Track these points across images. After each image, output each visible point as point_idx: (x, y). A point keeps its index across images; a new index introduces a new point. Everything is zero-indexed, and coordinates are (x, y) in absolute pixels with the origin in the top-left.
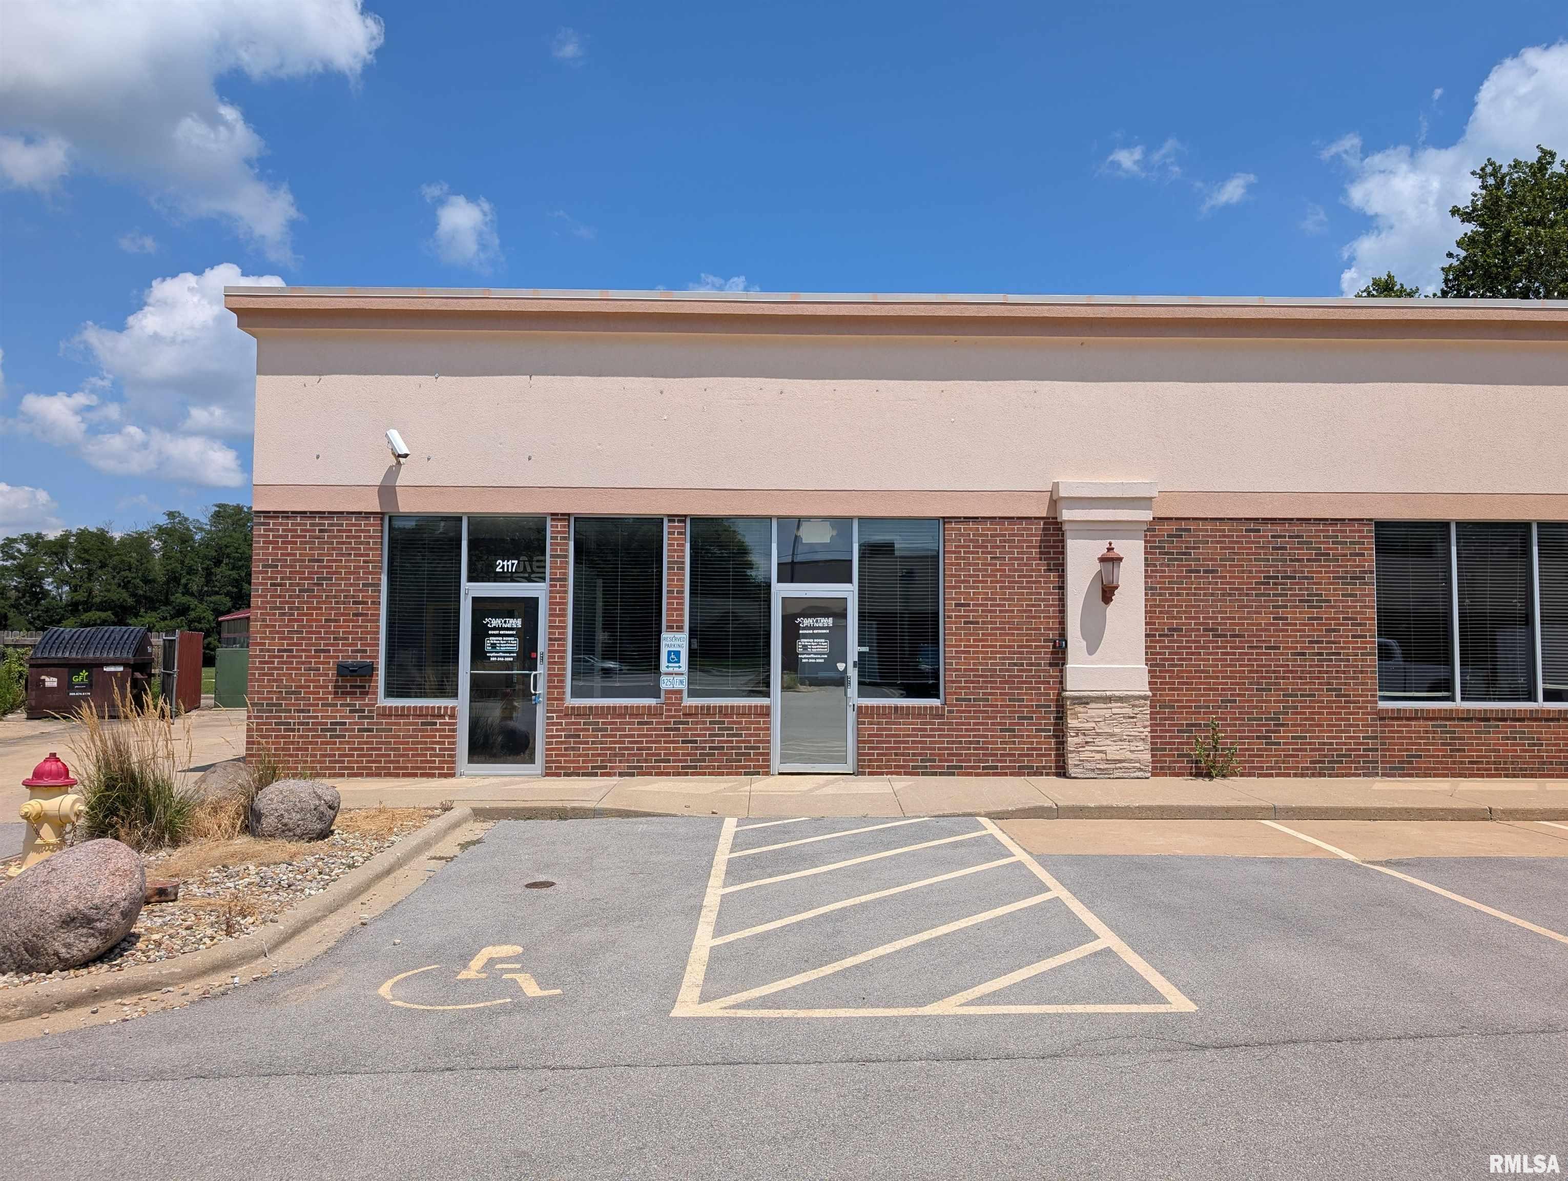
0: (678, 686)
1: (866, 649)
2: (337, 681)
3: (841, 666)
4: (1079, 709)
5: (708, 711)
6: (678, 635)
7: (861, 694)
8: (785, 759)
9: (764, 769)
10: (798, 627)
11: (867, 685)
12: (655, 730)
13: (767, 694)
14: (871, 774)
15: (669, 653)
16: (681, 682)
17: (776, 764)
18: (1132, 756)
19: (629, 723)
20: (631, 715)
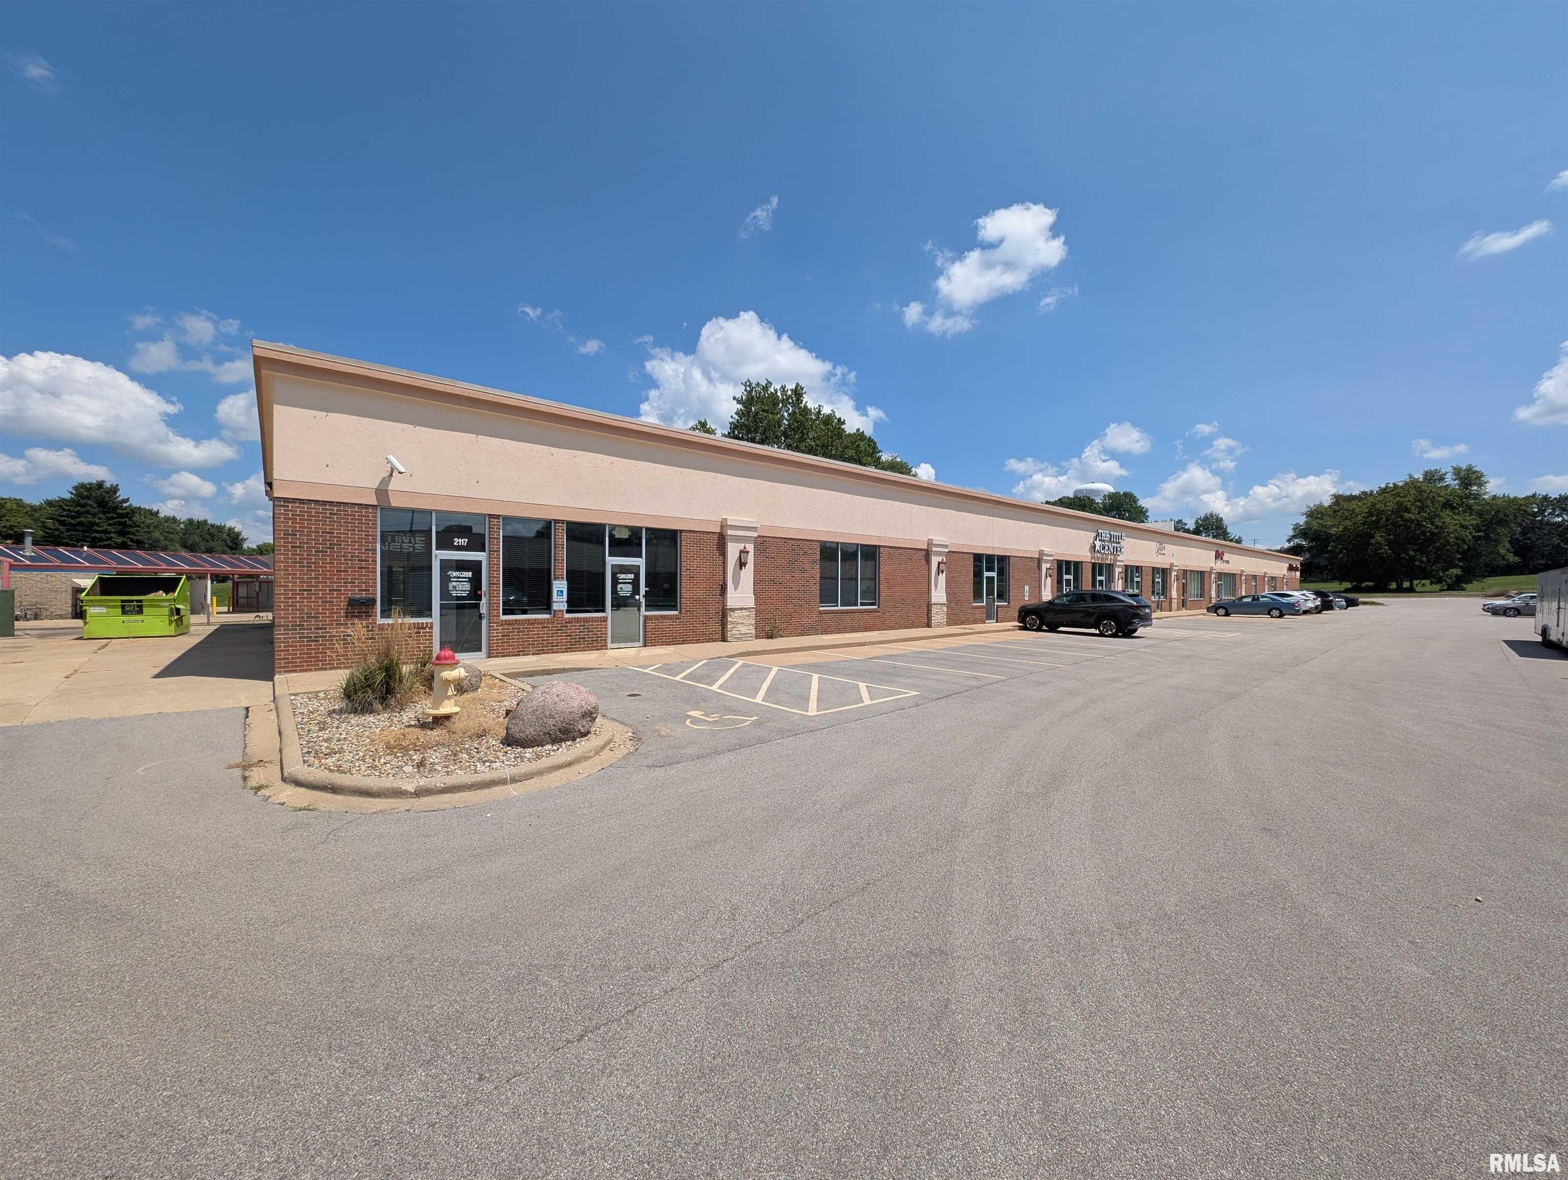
0: (562, 608)
1: (648, 589)
2: (347, 609)
3: (637, 597)
4: (732, 613)
5: (578, 620)
6: (562, 582)
7: (646, 610)
8: (612, 642)
9: (604, 647)
10: (618, 579)
11: (649, 606)
12: (551, 630)
13: (603, 611)
14: (652, 646)
15: (558, 591)
16: (564, 606)
17: (609, 645)
18: (748, 632)
19: (537, 628)
20: (538, 623)
